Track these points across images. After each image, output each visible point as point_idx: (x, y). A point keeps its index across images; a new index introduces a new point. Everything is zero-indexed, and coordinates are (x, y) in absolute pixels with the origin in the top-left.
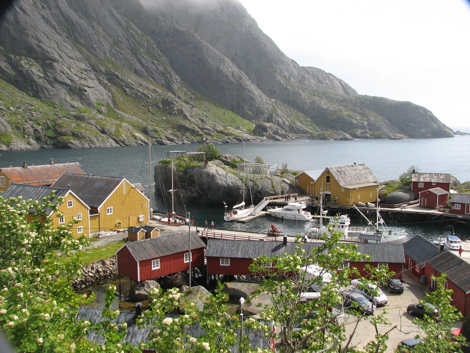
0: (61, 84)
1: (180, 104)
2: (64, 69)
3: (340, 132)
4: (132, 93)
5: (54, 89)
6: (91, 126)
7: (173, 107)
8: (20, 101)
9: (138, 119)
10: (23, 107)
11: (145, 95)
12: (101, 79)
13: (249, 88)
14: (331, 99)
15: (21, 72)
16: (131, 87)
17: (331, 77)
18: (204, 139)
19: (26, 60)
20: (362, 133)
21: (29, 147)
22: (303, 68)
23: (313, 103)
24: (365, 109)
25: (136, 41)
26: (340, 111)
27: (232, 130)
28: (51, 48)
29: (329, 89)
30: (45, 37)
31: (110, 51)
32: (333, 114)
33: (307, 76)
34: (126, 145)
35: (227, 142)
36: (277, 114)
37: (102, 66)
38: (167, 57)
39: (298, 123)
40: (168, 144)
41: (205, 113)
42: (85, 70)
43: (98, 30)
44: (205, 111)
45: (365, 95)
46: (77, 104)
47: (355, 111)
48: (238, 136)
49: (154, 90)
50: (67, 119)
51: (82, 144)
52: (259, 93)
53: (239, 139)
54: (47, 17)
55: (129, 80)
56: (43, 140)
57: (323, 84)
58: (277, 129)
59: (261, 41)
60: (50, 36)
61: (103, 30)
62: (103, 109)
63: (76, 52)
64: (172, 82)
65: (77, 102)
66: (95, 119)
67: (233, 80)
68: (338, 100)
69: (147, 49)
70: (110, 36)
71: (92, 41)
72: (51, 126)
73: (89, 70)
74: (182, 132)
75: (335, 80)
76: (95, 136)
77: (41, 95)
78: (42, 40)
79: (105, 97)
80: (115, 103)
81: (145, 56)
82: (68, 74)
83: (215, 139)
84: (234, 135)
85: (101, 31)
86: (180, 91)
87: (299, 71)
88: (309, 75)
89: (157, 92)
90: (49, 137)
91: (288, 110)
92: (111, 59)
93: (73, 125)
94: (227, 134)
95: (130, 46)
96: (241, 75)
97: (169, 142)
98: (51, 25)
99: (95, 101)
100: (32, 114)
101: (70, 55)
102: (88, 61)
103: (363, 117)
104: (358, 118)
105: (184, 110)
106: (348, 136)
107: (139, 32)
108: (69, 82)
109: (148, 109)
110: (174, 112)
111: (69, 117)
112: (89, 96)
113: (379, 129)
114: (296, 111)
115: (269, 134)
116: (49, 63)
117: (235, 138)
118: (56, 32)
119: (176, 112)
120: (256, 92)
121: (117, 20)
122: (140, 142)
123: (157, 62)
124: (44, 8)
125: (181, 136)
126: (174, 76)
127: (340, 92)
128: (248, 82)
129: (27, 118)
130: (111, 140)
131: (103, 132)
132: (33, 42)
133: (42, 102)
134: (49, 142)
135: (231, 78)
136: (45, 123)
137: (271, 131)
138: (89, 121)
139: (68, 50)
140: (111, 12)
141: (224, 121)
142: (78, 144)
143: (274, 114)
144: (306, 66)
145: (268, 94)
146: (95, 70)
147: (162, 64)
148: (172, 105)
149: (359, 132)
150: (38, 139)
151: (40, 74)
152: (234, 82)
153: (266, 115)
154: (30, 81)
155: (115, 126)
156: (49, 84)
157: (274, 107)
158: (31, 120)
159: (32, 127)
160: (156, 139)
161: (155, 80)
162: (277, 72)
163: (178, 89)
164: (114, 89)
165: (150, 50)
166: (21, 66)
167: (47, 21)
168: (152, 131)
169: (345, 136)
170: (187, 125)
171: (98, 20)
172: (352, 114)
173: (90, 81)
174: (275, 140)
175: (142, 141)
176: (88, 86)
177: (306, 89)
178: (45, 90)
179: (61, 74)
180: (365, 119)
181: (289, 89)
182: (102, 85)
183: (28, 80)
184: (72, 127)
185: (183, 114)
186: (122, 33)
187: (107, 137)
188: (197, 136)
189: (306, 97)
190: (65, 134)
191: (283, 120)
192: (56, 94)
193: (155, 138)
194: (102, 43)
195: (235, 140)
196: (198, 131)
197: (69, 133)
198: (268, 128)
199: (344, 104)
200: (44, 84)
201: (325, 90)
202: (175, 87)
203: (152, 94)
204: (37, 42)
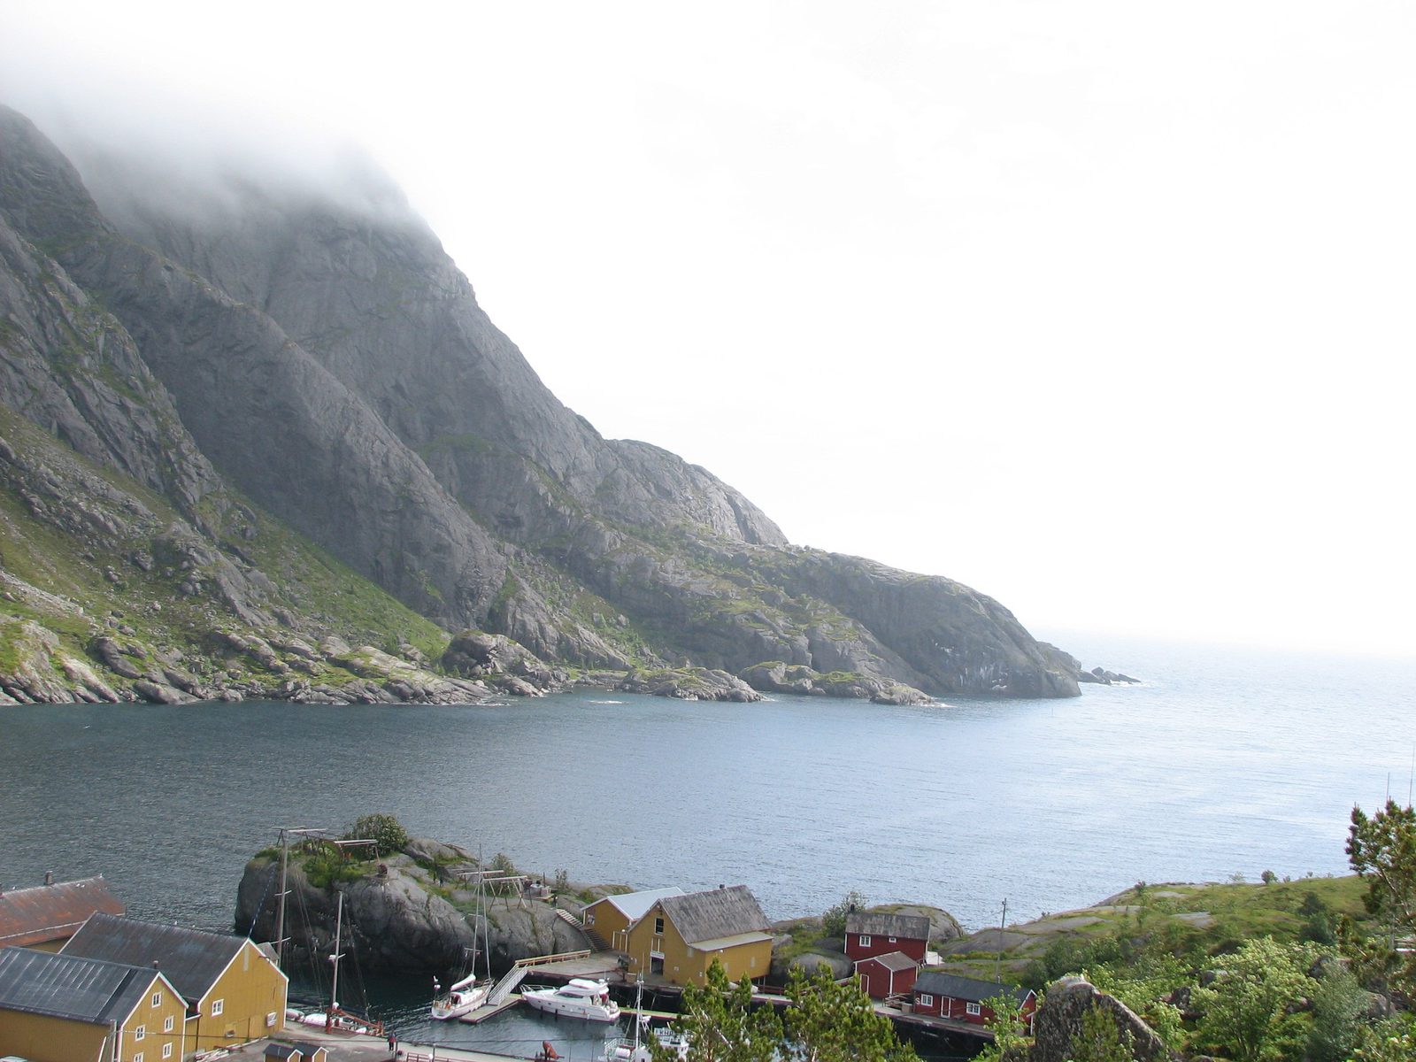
1: (213, 560)
3: (719, 675)
4: (50, 511)
7: (190, 569)
9: (72, 605)
11: (94, 520)
13: (435, 512)
14: (697, 555)
16: (47, 489)
17: (702, 482)
18: (290, 686)
20: (788, 674)
22: (614, 446)
23: (639, 566)
24: (804, 595)
25: (71, 328)
26: (725, 596)
27: (378, 659)
29: (692, 520)
32: (701, 604)
33: (623, 473)
34: (36, 698)
35: (363, 701)
36: (520, 601)
38: (171, 390)
39: (586, 634)
40: (174, 700)
41: (287, 588)
44: (289, 581)
45: (806, 547)
47: (771, 600)
48: (398, 682)
49: (127, 507)
52: (466, 530)
53: (401, 690)
55: (43, 467)
57: (674, 501)
58: (521, 655)
59: (483, 351)
64: (184, 477)
67: (385, 481)
68: (720, 559)
69: (105, 357)
74: (217, 656)
75: (713, 489)
81: (96, 383)
83: (324, 686)
84: (385, 675)
86: (207, 507)
87: (601, 456)
88: (633, 471)
89: (135, 512)
91: (557, 586)
94: (361, 672)
95: (48, 343)
96: (413, 466)
97: (174, 694)
103: (797, 619)
104: (781, 623)
105: (224, 580)
106: (745, 688)
107: (82, 297)
109: (106, 571)
110: (191, 588)
113: (844, 663)
114: (582, 589)
115: (495, 672)
117: (387, 687)
119: (198, 586)
120: (458, 525)
121: (6, 250)
122: (82, 690)
123: (136, 406)
125: (213, 672)
126: (191, 458)
127: (728, 531)
128: (433, 491)
135: (379, 477)
137: (502, 660)
141: (350, 618)
143: (512, 602)
144: (620, 439)
145: (496, 528)
147: (155, 413)
148: (186, 564)
149: (778, 673)
152: (388, 491)
153: (485, 603)
157: (513, 577)
160: (133, 681)
161: (126, 466)
162: (528, 457)
163: (201, 499)
165: (116, 362)
168: (121, 652)
169: (733, 686)
170: (234, 636)
172: (763, 610)
174: (513, 693)
175: (89, 687)
177: (617, 514)
180: (803, 627)
181: (564, 515)
185: (221, 595)
186: (23, 296)
188: (264, 673)
189: (618, 546)
191: (538, 621)
193: (131, 677)
195: (387, 695)
196: (268, 657)
198: (493, 652)
199: (737, 572)
201: (680, 522)
202: (193, 493)
203: (119, 519)
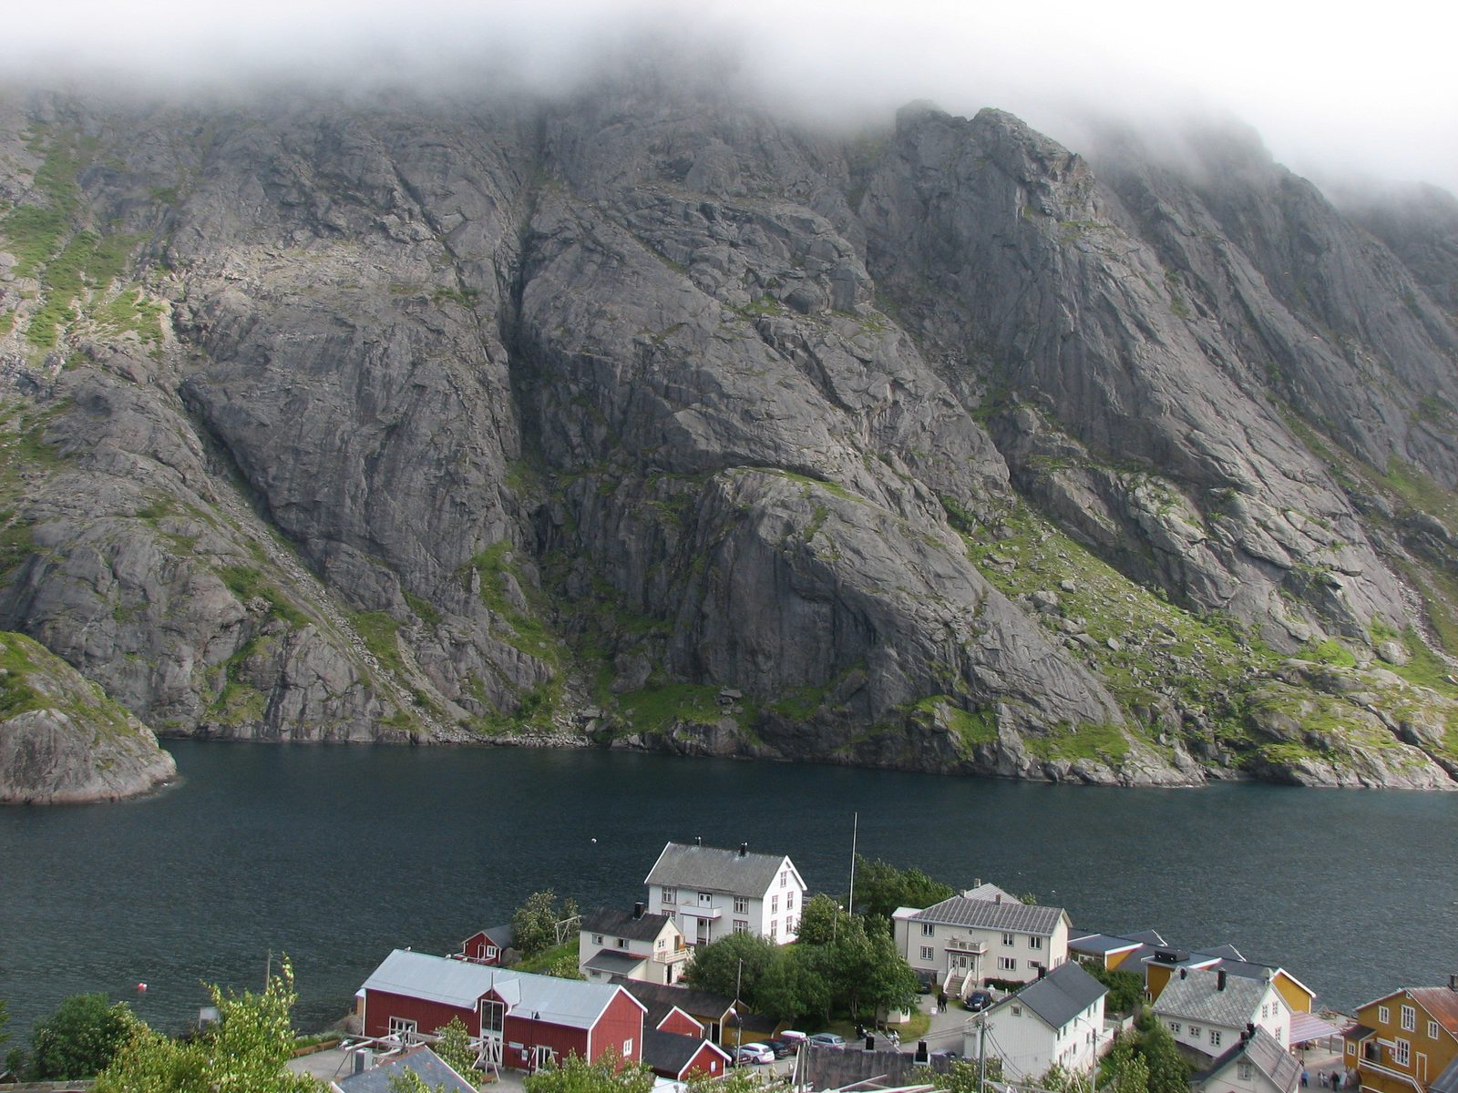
0: (1257, 562)
2: (1267, 515)
5: (1235, 579)
6: (1363, 711)
8: (1134, 618)
10: (1146, 639)
12: (1383, 539)
15: (1137, 522)
19: (1150, 487)
21: (1178, 777)
28: (1227, 445)
30: (1211, 412)
31: (1409, 439)
37: (1382, 493)
42: (1334, 516)
43: (1367, 365)
46: (1307, 628)
50: (1284, 687)
51: (1338, 776)
54: (1213, 343)
56: (1210, 751)
60: (1222, 405)
61: (1381, 365)
62: (1395, 649)
63: (1303, 454)
65: (1307, 622)
66: (1375, 687)
70: (1407, 384)
71: (1349, 408)
72: (1236, 708)
73: (1346, 515)
76: (1380, 749)
77: (1196, 597)
78: (1201, 420)
79: (1399, 604)
80: (1432, 627)
82: (1280, 530)
85: (1377, 371)
90: (1228, 743)
92: (1413, 467)
93: (1306, 707)
98: (1224, 367)
99: (1368, 620)
100: (1173, 662)
101: (1286, 466)
102: (1339, 480)
108: (1283, 557)
111: (1286, 674)
112: (1345, 602)
116: (1222, 495)
118: (1240, 388)
121: (1430, 327)
124: (1203, 314)
129: (1157, 674)
130: (1433, 767)
131: (1405, 735)
132: (1174, 428)
133: (1196, 619)
134: (1228, 757)
136: (1215, 695)
138: (1355, 694)
139: (1280, 451)
140: (1409, 298)
142: (1323, 775)
146: (1360, 509)
150: (1195, 747)
151: (1192, 529)
154: (1161, 552)
155: (1442, 717)
156: (1221, 561)
158: (1170, 682)
159: (1177, 708)
164: (1425, 576)
166: (1137, 504)
167: (1213, 356)
171: (1367, 333)
173: (1348, 550)
176: (1345, 568)
178: (1206, 581)
179: (1260, 530)
182: (1386, 561)
183: (1155, 550)
184: (1303, 714)
187: (1420, 755)
190: (1278, 738)
192: (1242, 594)
194: (1378, 411)
197: (1293, 734)
200: (1204, 562)
204: (1185, 428)
